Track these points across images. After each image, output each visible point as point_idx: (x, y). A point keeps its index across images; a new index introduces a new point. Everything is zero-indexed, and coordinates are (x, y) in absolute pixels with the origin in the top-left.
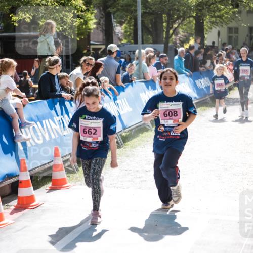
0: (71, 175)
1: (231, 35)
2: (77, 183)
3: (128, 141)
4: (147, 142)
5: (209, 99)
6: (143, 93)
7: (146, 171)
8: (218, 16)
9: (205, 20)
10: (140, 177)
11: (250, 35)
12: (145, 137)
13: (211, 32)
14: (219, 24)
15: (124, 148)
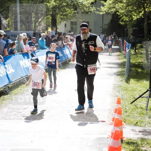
5: (61, 64)
6: (22, 61)
8: (65, 15)
9: (57, 17)
10: (20, 113)
13: (60, 24)
14: (66, 19)
15: (10, 95)
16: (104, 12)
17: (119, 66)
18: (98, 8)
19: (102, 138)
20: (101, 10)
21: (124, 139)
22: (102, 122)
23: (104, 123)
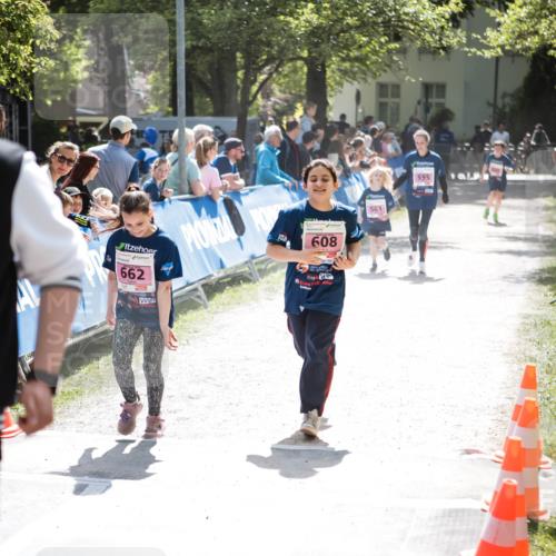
1: (384, 100)
4: (195, 332)
6: (189, 225)
7: (190, 397)
8: (357, 59)
9: (329, 66)
10: (175, 412)
11: (424, 100)
12: (191, 322)
13: (341, 92)
14: (359, 75)
16: (499, 50)
17: (548, 247)
18: (474, 35)
19: (463, 510)
20: (485, 42)
21: (541, 518)
22: (468, 452)
23: (474, 456)
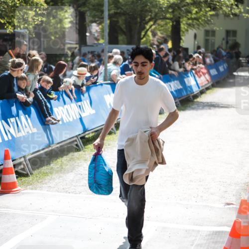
0: (24, 179)
1: (208, 38)
2: (28, 187)
3: (89, 144)
4: (109, 145)
5: (179, 103)
6: (108, 95)
9: (182, 22)
11: (226, 38)
12: (108, 140)
13: (187, 34)
14: (196, 26)
15: (84, 152)
19: (222, 232)
22: (228, 204)
23: (231, 206)
